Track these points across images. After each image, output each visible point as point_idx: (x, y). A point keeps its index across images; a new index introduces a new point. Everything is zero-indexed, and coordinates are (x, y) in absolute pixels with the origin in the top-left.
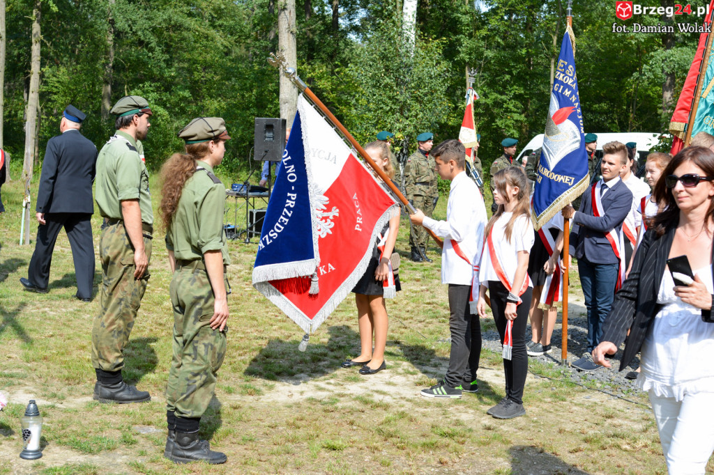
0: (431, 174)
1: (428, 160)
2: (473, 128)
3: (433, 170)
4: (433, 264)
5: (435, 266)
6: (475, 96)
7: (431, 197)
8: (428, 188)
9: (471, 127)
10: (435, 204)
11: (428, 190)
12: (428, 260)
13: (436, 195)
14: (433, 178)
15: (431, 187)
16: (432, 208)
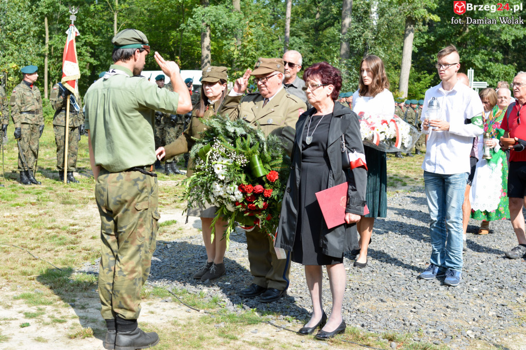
0: (36, 103)
1: (33, 90)
2: (76, 62)
3: (37, 100)
4: (43, 186)
5: (46, 188)
6: (76, 32)
7: (37, 125)
8: (34, 116)
9: (74, 61)
10: (41, 132)
11: (34, 118)
12: (36, 183)
13: (42, 123)
14: (38, 107)
15: (36, 116)
16: (38, 135)
